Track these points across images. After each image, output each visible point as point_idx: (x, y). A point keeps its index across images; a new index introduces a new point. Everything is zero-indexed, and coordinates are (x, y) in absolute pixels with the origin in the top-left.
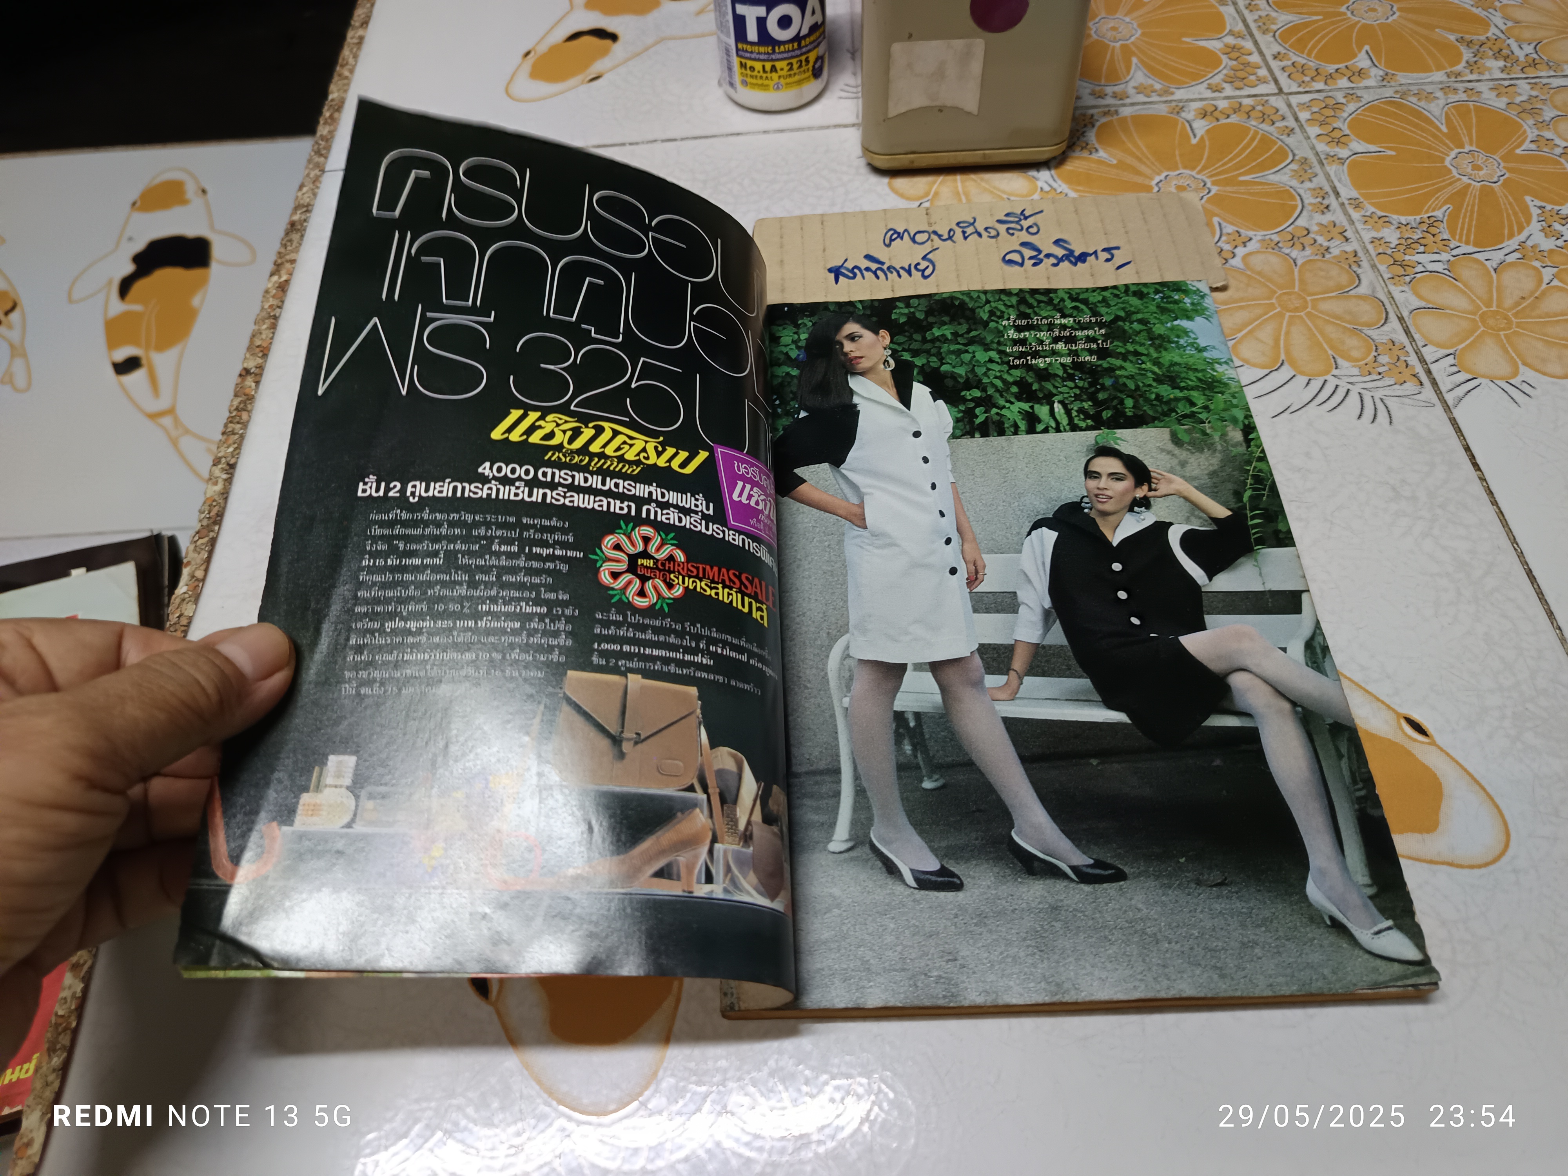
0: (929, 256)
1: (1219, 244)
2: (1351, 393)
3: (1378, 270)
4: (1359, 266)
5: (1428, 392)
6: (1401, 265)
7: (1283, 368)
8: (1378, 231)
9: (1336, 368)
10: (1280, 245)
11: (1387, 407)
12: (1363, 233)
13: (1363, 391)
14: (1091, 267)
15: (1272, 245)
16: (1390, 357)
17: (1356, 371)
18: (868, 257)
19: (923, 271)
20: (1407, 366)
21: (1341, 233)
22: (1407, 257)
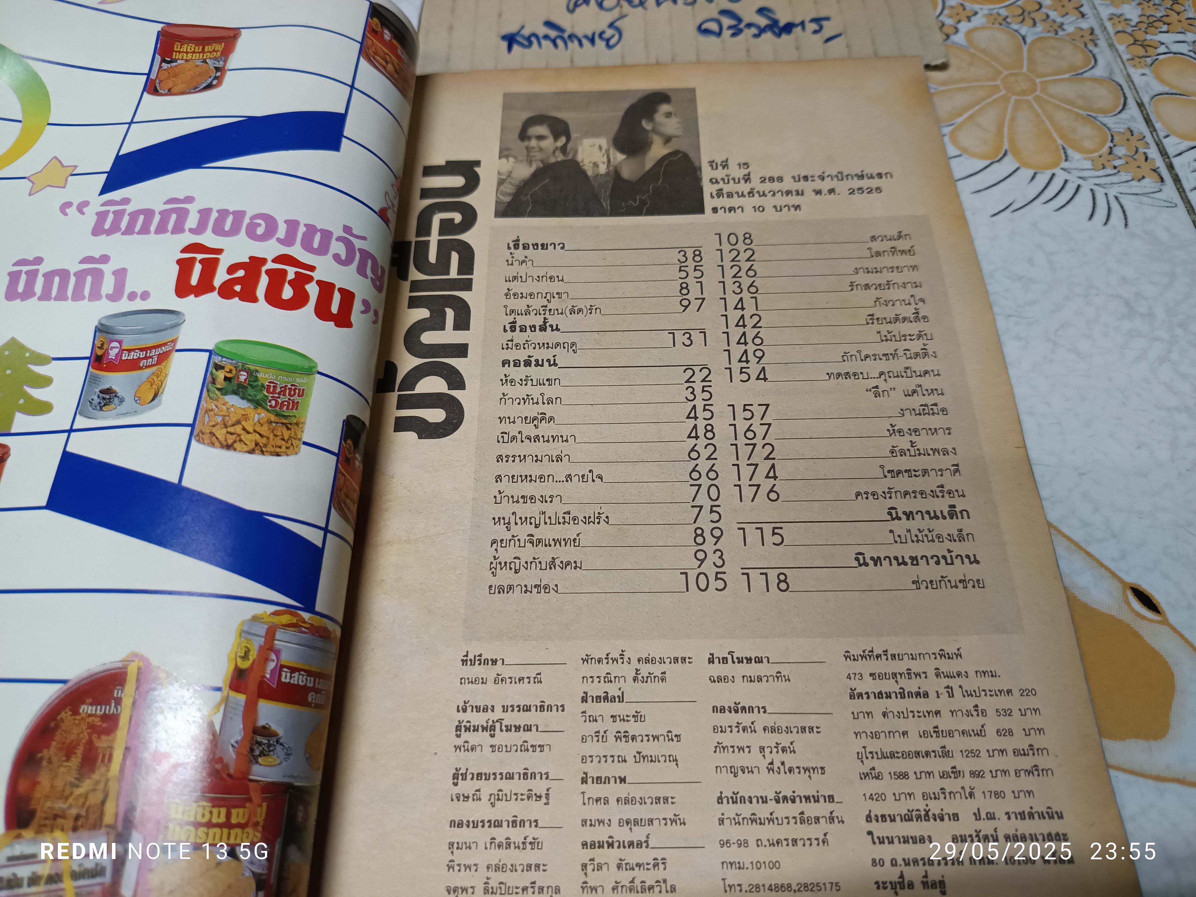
0: (617, 24)
1: (941, 18)
2: (1082, 190)
3: (1117, 50)
4: (1096, 45)
5: (1170, 191)
6: (1142, 45)
7: (1006, 159)
8: (1117, 6)
9: (1066, 160)
10: (1009, 20)
11: (1122, 207)
12: (1101, 9)
13: (1096, 188)
14: (797, 39)
15: (1000, 20)
16: (1128, 149)
17: (1088, 164)
18: (549, 24)
19: (608, 41)
20: (1146, 159)
21: (1077, 9)
22: (1149, 37)
